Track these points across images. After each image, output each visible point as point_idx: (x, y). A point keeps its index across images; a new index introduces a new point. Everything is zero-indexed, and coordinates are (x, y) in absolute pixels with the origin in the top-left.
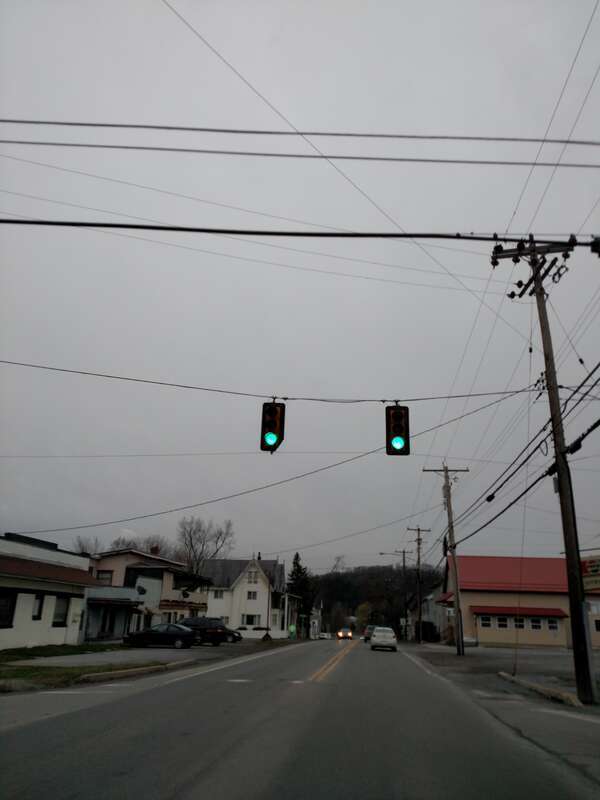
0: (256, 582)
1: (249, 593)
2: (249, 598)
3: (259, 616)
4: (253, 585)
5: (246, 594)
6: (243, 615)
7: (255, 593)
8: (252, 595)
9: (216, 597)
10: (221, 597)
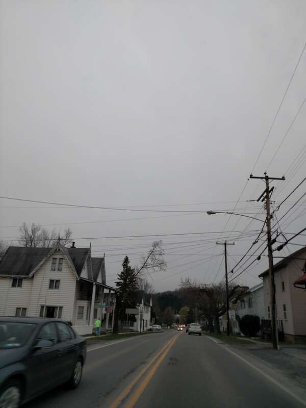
0: (60, 270)
1: (52, 281)
2: (51, 287)
3: (61, 308)
4: (56, 272)
5: (47, 283)
6: (42, 307)
7: (58, 281)
8: (54, 284)
9: (14, 285)
10: (20, 285)
